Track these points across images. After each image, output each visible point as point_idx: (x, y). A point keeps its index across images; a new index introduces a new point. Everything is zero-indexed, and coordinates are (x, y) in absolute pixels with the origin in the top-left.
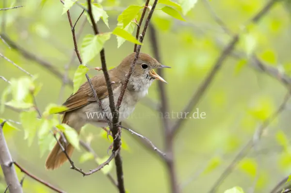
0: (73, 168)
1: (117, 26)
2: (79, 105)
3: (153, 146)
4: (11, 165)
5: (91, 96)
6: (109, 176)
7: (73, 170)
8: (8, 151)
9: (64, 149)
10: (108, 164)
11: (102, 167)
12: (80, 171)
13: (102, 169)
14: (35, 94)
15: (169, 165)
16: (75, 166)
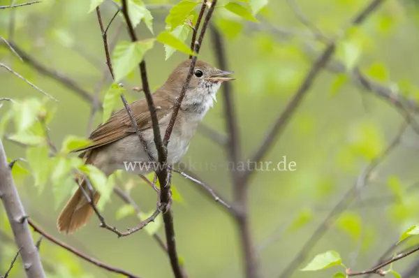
0: (104, 226)
1: (164, 29)
2: (111, 138)
3: (214, 195)
4: (23, 220)
5: (130, 126)
6: (155, 236)
7: (102, 228)
8: (19, 201)
9: (90, 200)
10: (152, 220)
11: (145, 225)
12: (113, 230)
13: (145, 228)
14: (47, 122)
15: (241, 221)
16: (106, 224)
